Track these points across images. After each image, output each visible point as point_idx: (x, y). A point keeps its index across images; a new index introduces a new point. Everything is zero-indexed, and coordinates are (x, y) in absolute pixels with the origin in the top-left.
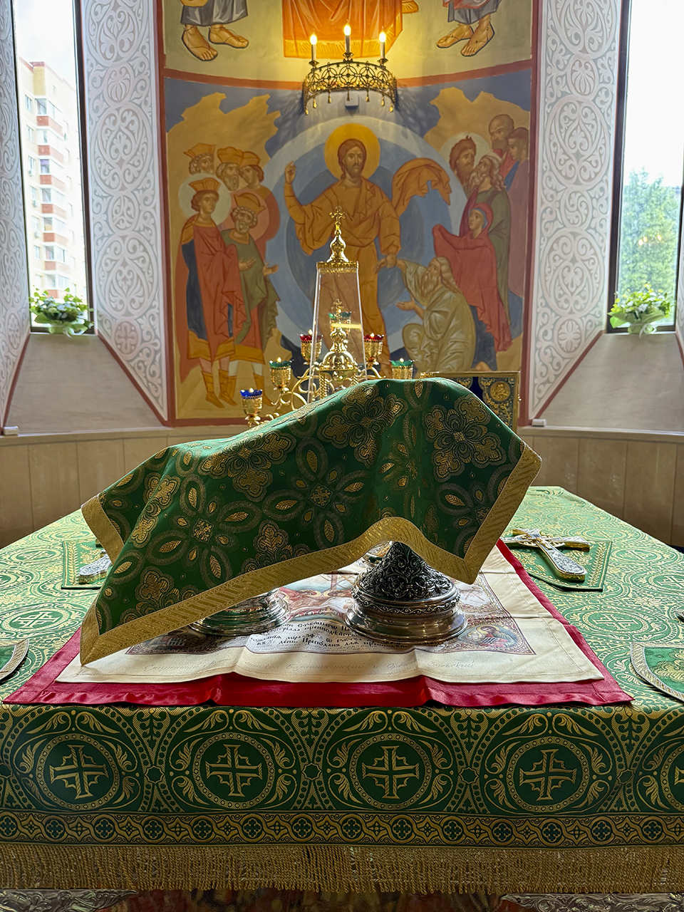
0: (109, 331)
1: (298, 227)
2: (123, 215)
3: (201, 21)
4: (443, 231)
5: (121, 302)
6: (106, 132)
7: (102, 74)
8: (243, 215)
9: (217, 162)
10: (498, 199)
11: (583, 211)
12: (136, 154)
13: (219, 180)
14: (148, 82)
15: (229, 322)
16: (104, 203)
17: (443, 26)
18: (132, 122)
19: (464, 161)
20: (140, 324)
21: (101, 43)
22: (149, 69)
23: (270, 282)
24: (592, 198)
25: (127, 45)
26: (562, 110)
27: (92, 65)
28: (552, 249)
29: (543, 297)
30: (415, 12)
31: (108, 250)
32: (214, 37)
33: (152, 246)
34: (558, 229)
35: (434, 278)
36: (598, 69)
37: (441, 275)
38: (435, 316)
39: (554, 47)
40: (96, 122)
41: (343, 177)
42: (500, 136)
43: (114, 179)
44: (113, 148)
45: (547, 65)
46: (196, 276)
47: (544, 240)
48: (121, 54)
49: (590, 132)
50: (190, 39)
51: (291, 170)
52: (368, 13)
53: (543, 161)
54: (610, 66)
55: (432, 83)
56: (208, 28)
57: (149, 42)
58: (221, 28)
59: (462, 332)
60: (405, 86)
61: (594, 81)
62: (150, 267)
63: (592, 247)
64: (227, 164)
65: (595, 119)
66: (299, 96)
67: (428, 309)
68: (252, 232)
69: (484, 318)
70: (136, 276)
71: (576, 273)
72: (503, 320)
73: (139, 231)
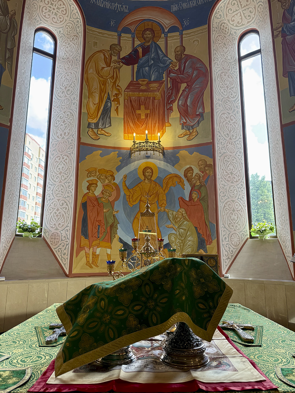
0: (48, 236)
1: (127, 197)
2: (59, 191)
3: (95, 127)
4: (182, 199)
5: (55, 224)
6: (56, 162)
7: (56, 143)
8: (106, 192)
9: (98, 174)
10: (202, 188)
11: (235, 192)
12: (67, 170)
13: (98, 180)
14: (74, 146)
15: (98, 232)
16: (52, 187)
17: (180, 131)
18: (66, 159)
19: (189, 175)
20: (61, 233)
21: (57, 133)
22: (75, 142)
23: (115, 217)
24: (238, 188)
25: (67, 134)
26: (224, 158)
27: (53, 140)
28: (225, 206)
29: (223, 224)
30: (170, 126)
31: (52, 205)
32: (99, 132)
33: (70, 203)
34: (226, 199)
35: (180, 216)
36: (236, 145)
37: (182, 215)
38: (181, 230)
39: (220, 138)
40: (52, 159)
41: (145, 180)
42: (202, 167)
43: (57, 179)
44: (58, 168)
45: (218, 144)
46: (87, 214)
47: (221, 203)
48: (64, 136)
49: (235, 165)
50: (90, 133)
51: (125, 177)
52: (154, 126)
53: (219, 175)
54: (240, 144)
55: (176, 149)
56: (97, 129)
57: (75, 133)
58: (102, 130)
59: (192, 237)
60: (167, 150)
61: (235, 148)
62: (68, 211)
63: (240, 205)
64: (102, 174)
65: (237, 161)
66: (129, 152)
67: (178, 228)
68: (109, 198)
69: (200, 232)
70: (62, 214)
71: (235, 215)
72: (208, 233)
73: (65, 198)
